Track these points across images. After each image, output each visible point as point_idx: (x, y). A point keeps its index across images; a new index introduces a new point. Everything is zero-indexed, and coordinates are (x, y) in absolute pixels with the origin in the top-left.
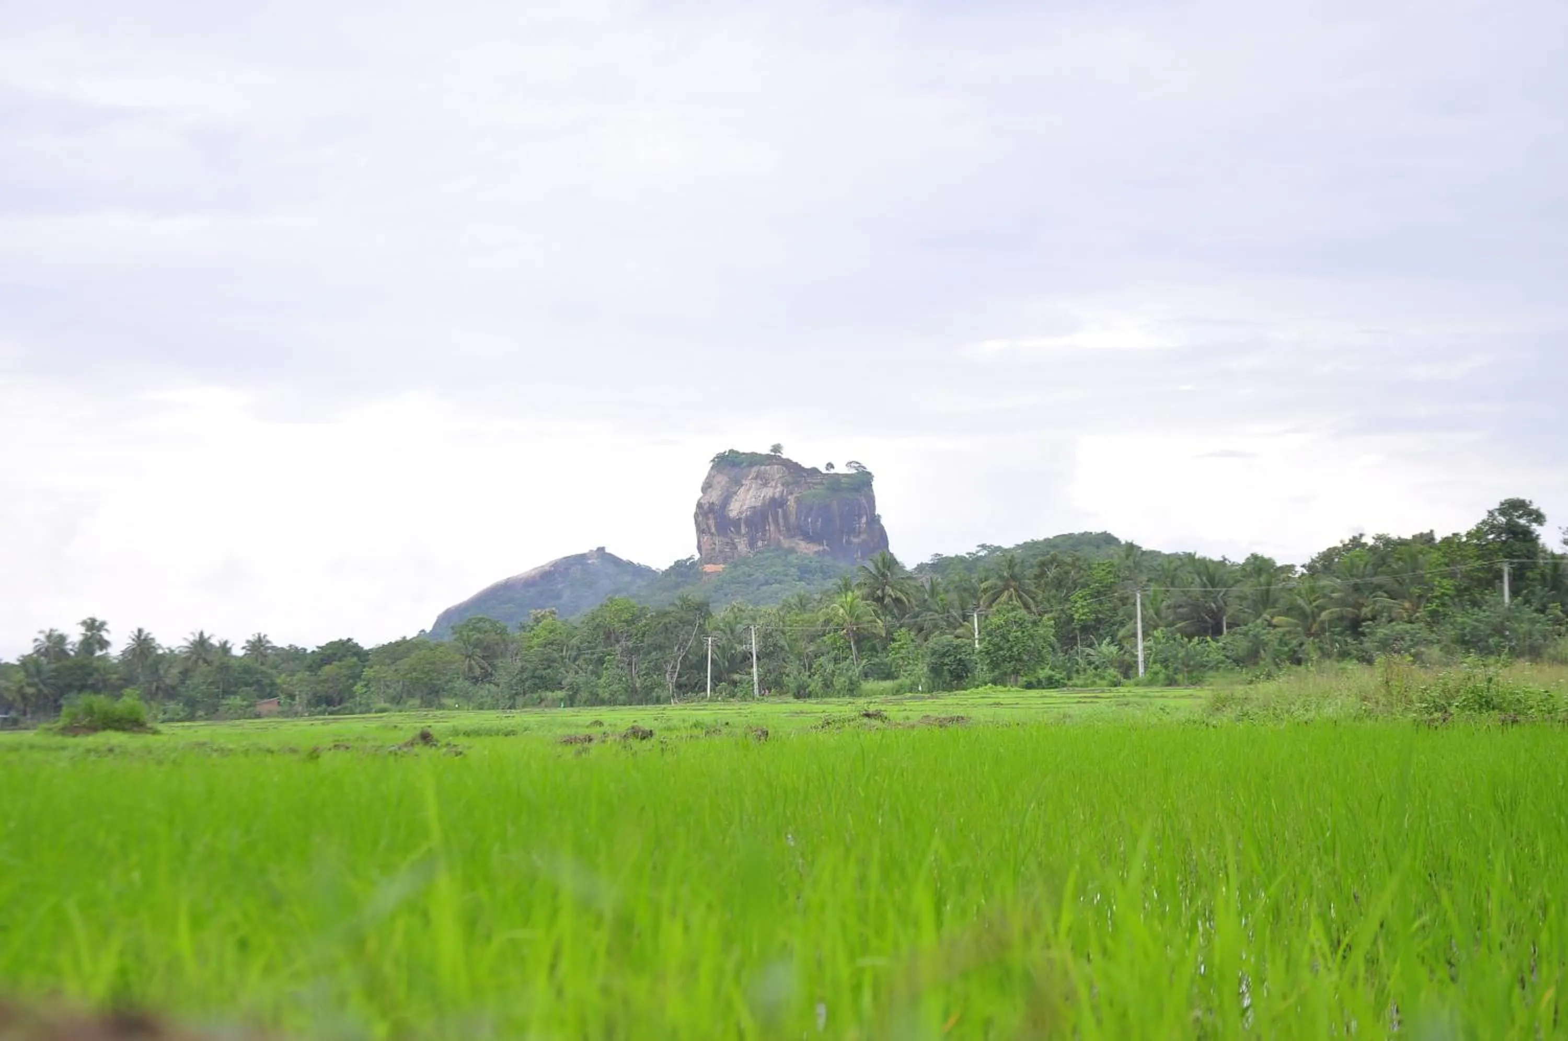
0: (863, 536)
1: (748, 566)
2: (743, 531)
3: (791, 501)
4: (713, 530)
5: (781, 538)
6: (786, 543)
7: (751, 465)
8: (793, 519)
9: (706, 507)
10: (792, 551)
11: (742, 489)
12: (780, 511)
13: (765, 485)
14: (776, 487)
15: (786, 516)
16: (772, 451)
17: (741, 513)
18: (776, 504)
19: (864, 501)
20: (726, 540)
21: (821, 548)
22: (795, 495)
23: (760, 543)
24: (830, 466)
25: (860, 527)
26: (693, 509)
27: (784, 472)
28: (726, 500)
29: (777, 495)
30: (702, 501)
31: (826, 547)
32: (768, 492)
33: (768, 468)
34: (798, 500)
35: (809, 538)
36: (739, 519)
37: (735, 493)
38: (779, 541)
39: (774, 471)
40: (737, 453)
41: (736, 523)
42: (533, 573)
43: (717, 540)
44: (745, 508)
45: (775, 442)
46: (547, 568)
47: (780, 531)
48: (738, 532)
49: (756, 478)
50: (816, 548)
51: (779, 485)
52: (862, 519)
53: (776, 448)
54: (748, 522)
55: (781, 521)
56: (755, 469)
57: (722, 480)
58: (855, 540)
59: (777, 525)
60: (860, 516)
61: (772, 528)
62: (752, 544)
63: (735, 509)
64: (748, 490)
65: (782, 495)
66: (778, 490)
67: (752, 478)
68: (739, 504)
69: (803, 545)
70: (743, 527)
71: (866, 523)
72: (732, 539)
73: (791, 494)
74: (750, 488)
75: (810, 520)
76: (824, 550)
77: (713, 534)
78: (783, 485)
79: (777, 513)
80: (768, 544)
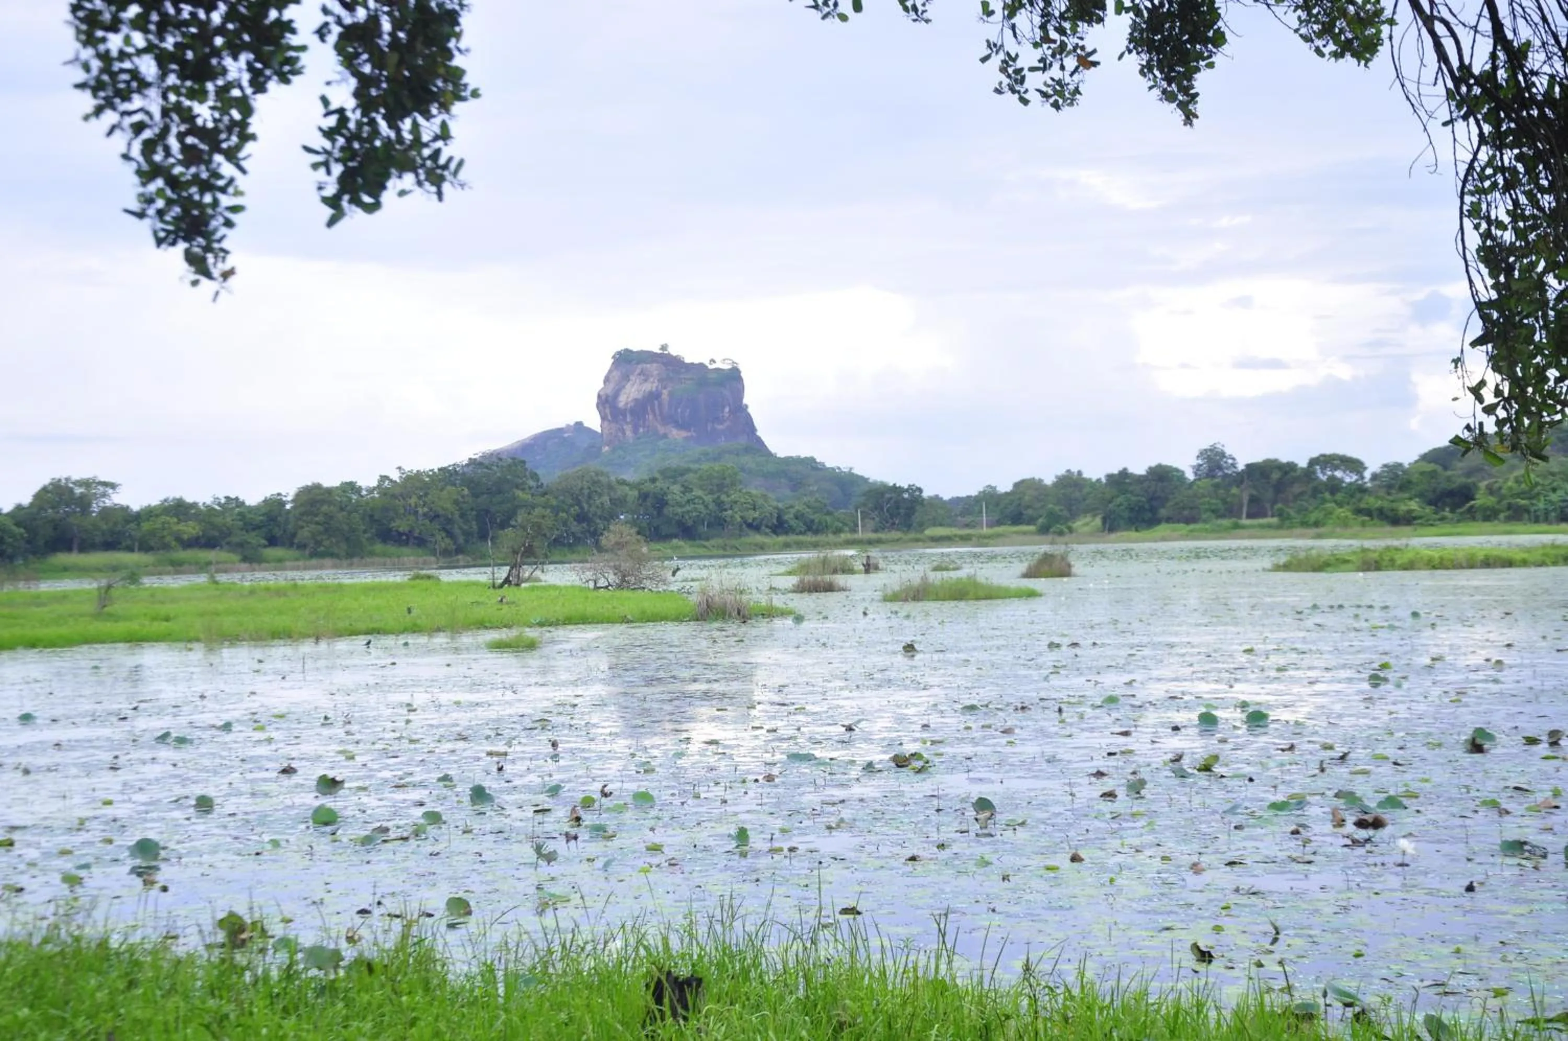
0: (728, 423)
2: (628, 419)
3: (665, 392)
4: (610, 418)
5: (658, 426)
6: (661, 430)
7: (638, 363)
8: (666, 410)
9: (604, 398)
10: (665, 436)
11: (630, 383)
12: (656, 402)
13: (646, 380)
14: (653, 383)
15: (660, 408)
16: (660, 349)
17: (627, 404)
18: (654, 396)
20: (618, 426)
21: (689, 434)
22: (668, 389)
23: (641, 430)
24: (713, 361)
25: (723, 416)
27: (661, 370)
28: (617, 393)
29: (654, 389)
30: (601, 393)
31: (693, 434)
32: (649, 387)
34: (671, 394)
35: (680, 426)
36: (626, 409)
37: (624, 387)
38: (656, 428)
39: (654, 368)
40: (631, 352)
41: (623, 413)
43: (613, 425)
44: (630, 399)
45: (663, 343)
46: (528, 441)
47: (657, 420)
48: (625, 420)
49: (639, 374)
50: (684, 434)
51: (656, 381)
52: (727, 409)
53: (664, 347)
54: (633, 411)
55: (657, 412)
56: (640, 366)
57: (616, 374)
58: (720, 427)
59: (655, 415)
60: (724, 407)
61: (651, 417)
62: (635, 431)
63: (623, 400)
64: (633, 385)
65: (657, 389)
66: (655, 385)
67: (637, 375)
68: (625, 396)
69: (675, 431)
70: (628, 416)
71: (730, 412)
72: (622, 426)
73: (665, 388)
74: (635, 383)
75: (679, 410)
76: (692, 436)
77: (609, 421)
78: (659, 380)
79: (654, 404)
80: (647, 432)
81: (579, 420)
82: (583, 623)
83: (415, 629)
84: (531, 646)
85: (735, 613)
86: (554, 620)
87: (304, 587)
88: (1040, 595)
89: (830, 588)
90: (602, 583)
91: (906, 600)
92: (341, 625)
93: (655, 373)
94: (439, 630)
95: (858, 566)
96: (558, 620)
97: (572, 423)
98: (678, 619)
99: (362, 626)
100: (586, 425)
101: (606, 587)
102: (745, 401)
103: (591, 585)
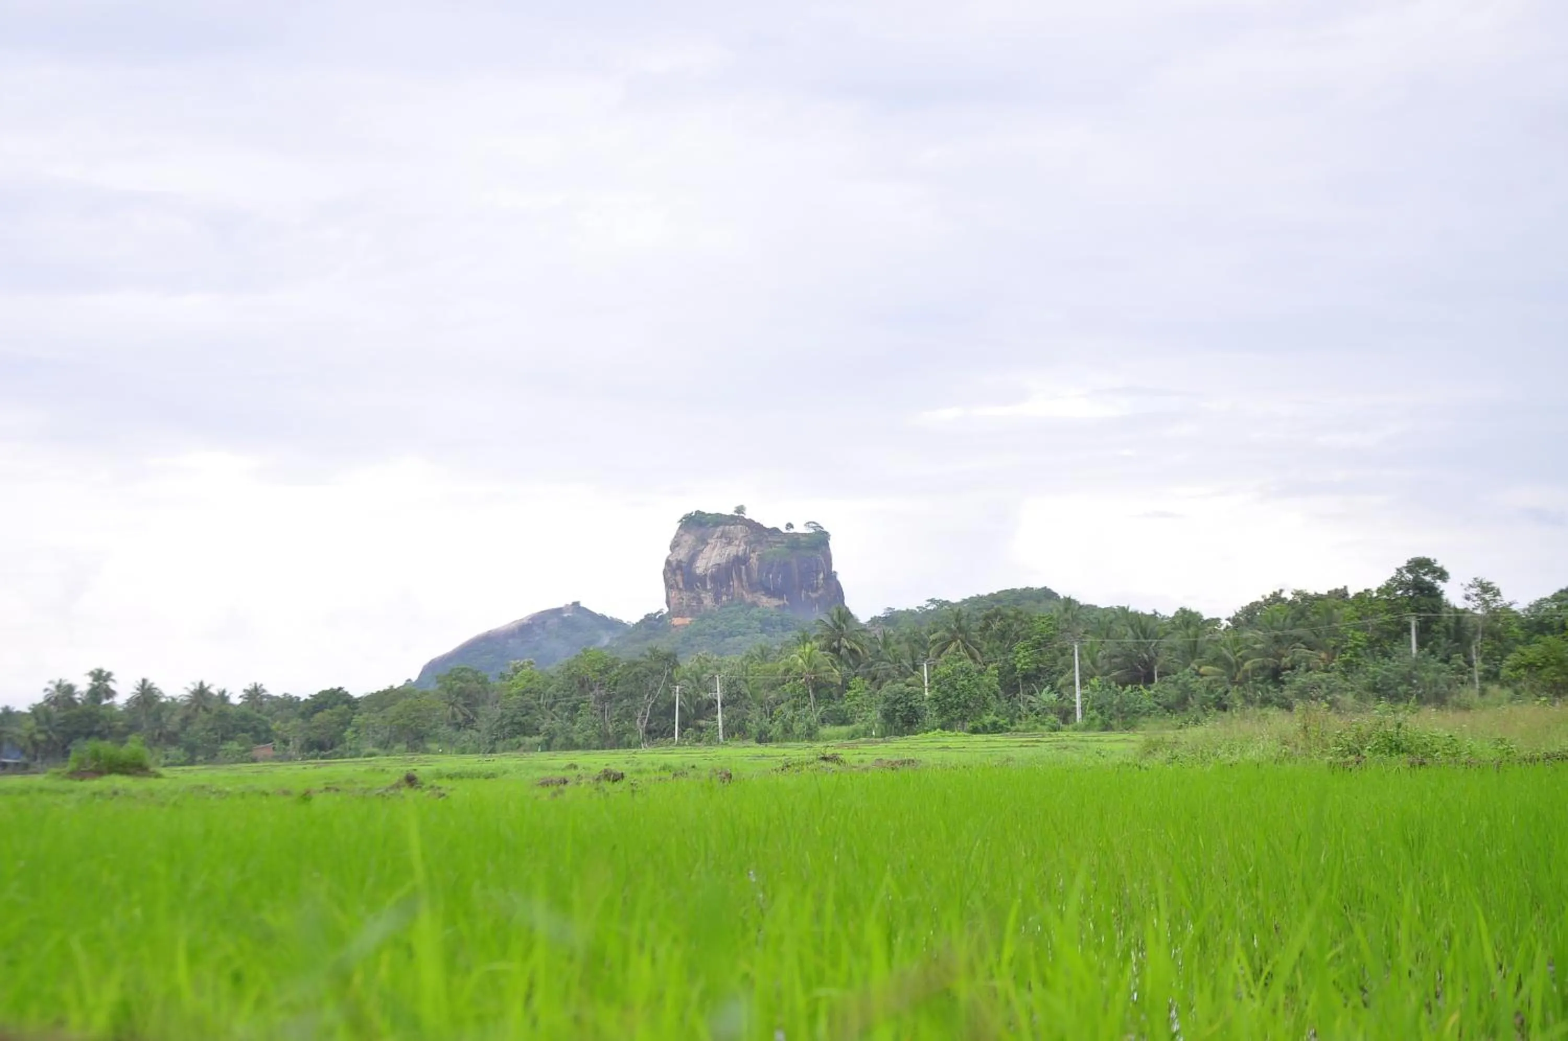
0: (821, 591)
1: (713, 619)
2: (709, 587)
3: (754, 559)
4: (681, 586)
5: (744, 593)
6: (749, 598)
7: (717, 525)
8: (755, 575)
9: (674, 563)
10: (754, 604)
11: (708, 548)
12: (743, 567)
13: (729, 544)
14: (739, 546)
15: (748, 575)
16: (735, 512)
17: (706, 570)
18: (740, 561)
19: (821, 559)
20: (693, 595)
21: (781, 603)
22: (757, 553)
23: (724, 598)
24: (790, 526)
25: (817, 583)
26: (662, 566)
27: (747, 532)
28: (692, 559)
29: (740, 554)
30: (670, 559)
31: (785, 602)
32: (732, 551)
33: (732, 527)
34: (760, 558)
35: (772, 594)
36: (706, 575)
37: (701, 551)
38: (742, 595)
39: (738, 531)
40: (703, 513)
41: (702, 579)
42: (513, 625)
43: (686, 595)
44: (710, 565)
45: (736, 506)
46: (526, 621)
47: (742, 586)
48: (704, 587)
49: (721, 537)
50: (776, 602)
51: (742, 544)
52: (821, 576)
53: (740, 510)
54: (714, 578)
55: (744, 577)
56: (720, 529)
57: (689, 539)
58: (814, 595)
59: (741, 580)
60: (818, 573)
61: (736, 583)
62: (717, 599)
63: (701, 566)
64: (714, 548)
65: (745, 553)
66: (741, 548)
67: (717, 538)
68: (704, 561)
69: (764, 599)
70: (708, 582)
71: (823, 579)
72: (699, 594)
73: (753, 552)
74: (715, 546)
75: (771, 576)
76: (784, 604)
77: (680, 590)
78: (746, 543)
79: (740, 570)
80: (732, 599)
81: (576, 600)
93: (741, 535)
97: (570, 603)
102: (834, 569)
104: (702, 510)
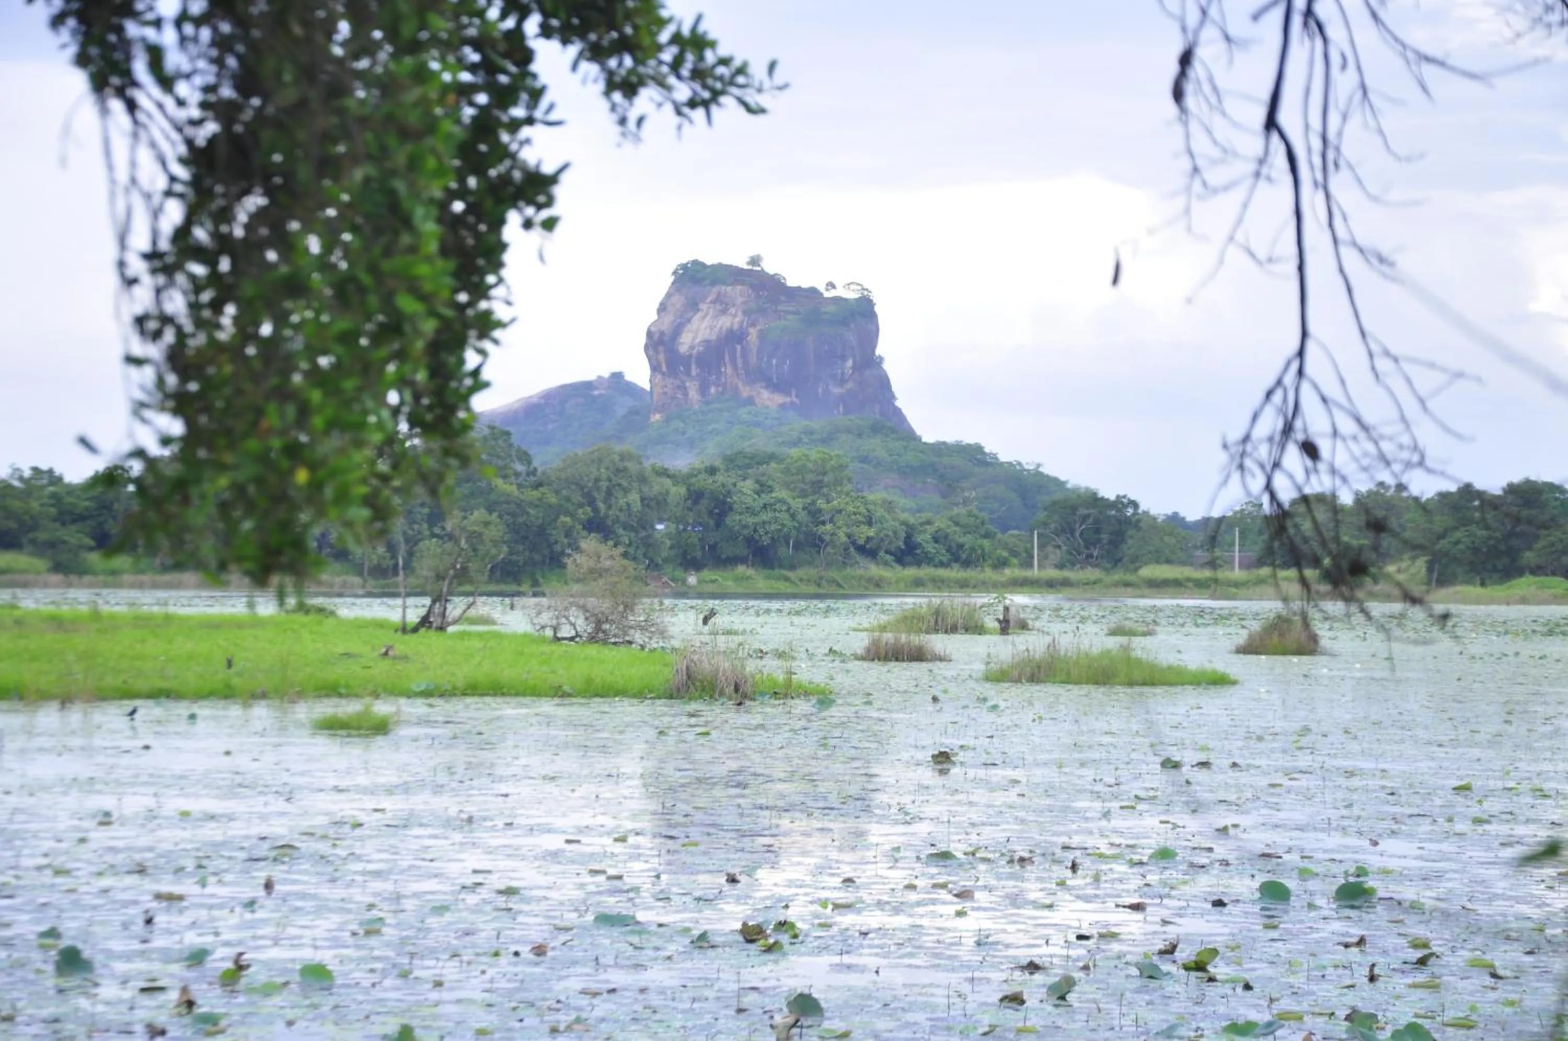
0: (850, 385)
2: (694, 373)
3: (753, 333)
4: (664, 369)
5: (740, 385)
6: (745, 392)
7: (714, 283)
8: (753, 359)
9: (656, 336)
10: (750, 401)
11: (699, 314)
12: (739, 347)
13: (724, 312)
14: (735, 316)
15: (745, 356)
16: (748, 263)
17: (692, 348)
18: (734, 337)
19: (851, 338)
20: (678, 382)
21: (788, 399)
22: (758, 328)
23: (713, 390)
24: (831, 285)
25: (843, 373)
26: (643, 340)
27: (749, 296)
28: (677, 330)
29: (736, 327)
30: (653, 329)
31: (794, 399)
32: (725, 322)
33: (729, 289)
34: (762, 336)
35: (776, 387)
36: (690, 356)
37: (689, 320)
38: (737, 387)
39: (737, 293)
40: (703, 265)
41: (686, 361)
43: (669, 381)
44: (698, 341)
45: (753, 253)
46: (535, 400)
47: (738, 375)
48: (688, 373)
49: (714, 302)
50: (779, 399)
51: (740, 313)
52: (850, 363)
53: (755, 261)
54: (701, 360)
55: (740, 362)
56: (715, 290)
57: (678, 301)
58: (837, 390)
59: (735, 367)
60: (844, 358)
61: (729, 370)
62: (703, 390)
63: (687, 341)
64: (704, 318)
65: (741, 327)
66: (737, 319)
67: (711, 302)
68: (691, 335)
69: (765, 394)
70: (693, 367)
71: (854, 368)
72: (683, 382)
73: (753, 325)
74: (706, 315)
75: (774, 361)
76: (792, 403)
77: (663, 374)
78: (745, 313)
79: (735, 350)
80: (723, 393)
81: (617, 370)
82: (495, 695)
83: (227, 694)
84: (381, 728)
85: (730, 690)
86: (449, 687)
87: (112, 617)
88: (1234, 683)
89: (918, 655)
90: (566, 631)
91: (1018, 681)
92: (110, 681)
93: (740, 300)
94: (264, 696)
95: (991, 623)
96: (454, 688)
97: (606, 375)
98: (640, 694)
99: (142, 685)
100: (628, 378)
101: (572, 639)
102: (879, 351)
103: (549, 633)
104: (701, 259)
